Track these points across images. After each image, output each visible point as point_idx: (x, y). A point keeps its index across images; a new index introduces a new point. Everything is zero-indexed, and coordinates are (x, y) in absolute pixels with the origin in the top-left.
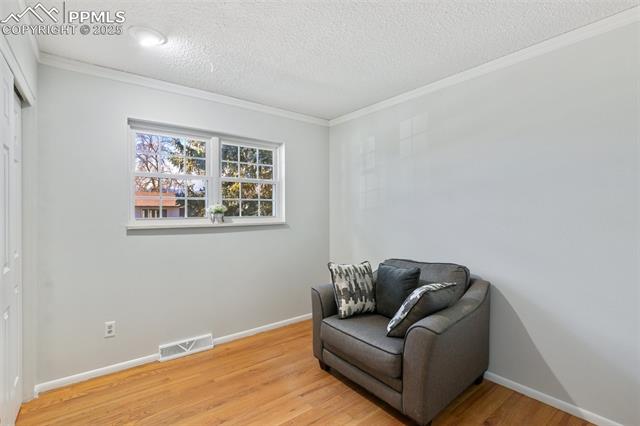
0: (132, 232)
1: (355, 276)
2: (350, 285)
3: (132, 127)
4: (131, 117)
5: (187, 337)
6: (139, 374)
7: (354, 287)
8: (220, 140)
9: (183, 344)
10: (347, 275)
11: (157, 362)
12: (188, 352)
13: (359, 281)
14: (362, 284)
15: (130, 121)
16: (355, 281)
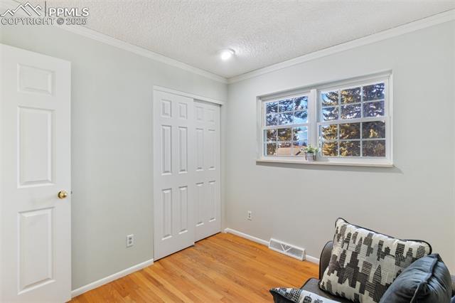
0: (259, 163)
1: (359, 247)
2: (343, 255)
3: (264, 101)
4: (259, 95)
5: (287, 242)
6: (254, 247)
7: (348, 260)
8: (318, 92)
9: (284, 246)
10: (347, 241)
11: (267, 247)
12: (285, 252)
13: (362, 258)
14: (367, 265)
15: (260, 98)
16: (355, 255)
